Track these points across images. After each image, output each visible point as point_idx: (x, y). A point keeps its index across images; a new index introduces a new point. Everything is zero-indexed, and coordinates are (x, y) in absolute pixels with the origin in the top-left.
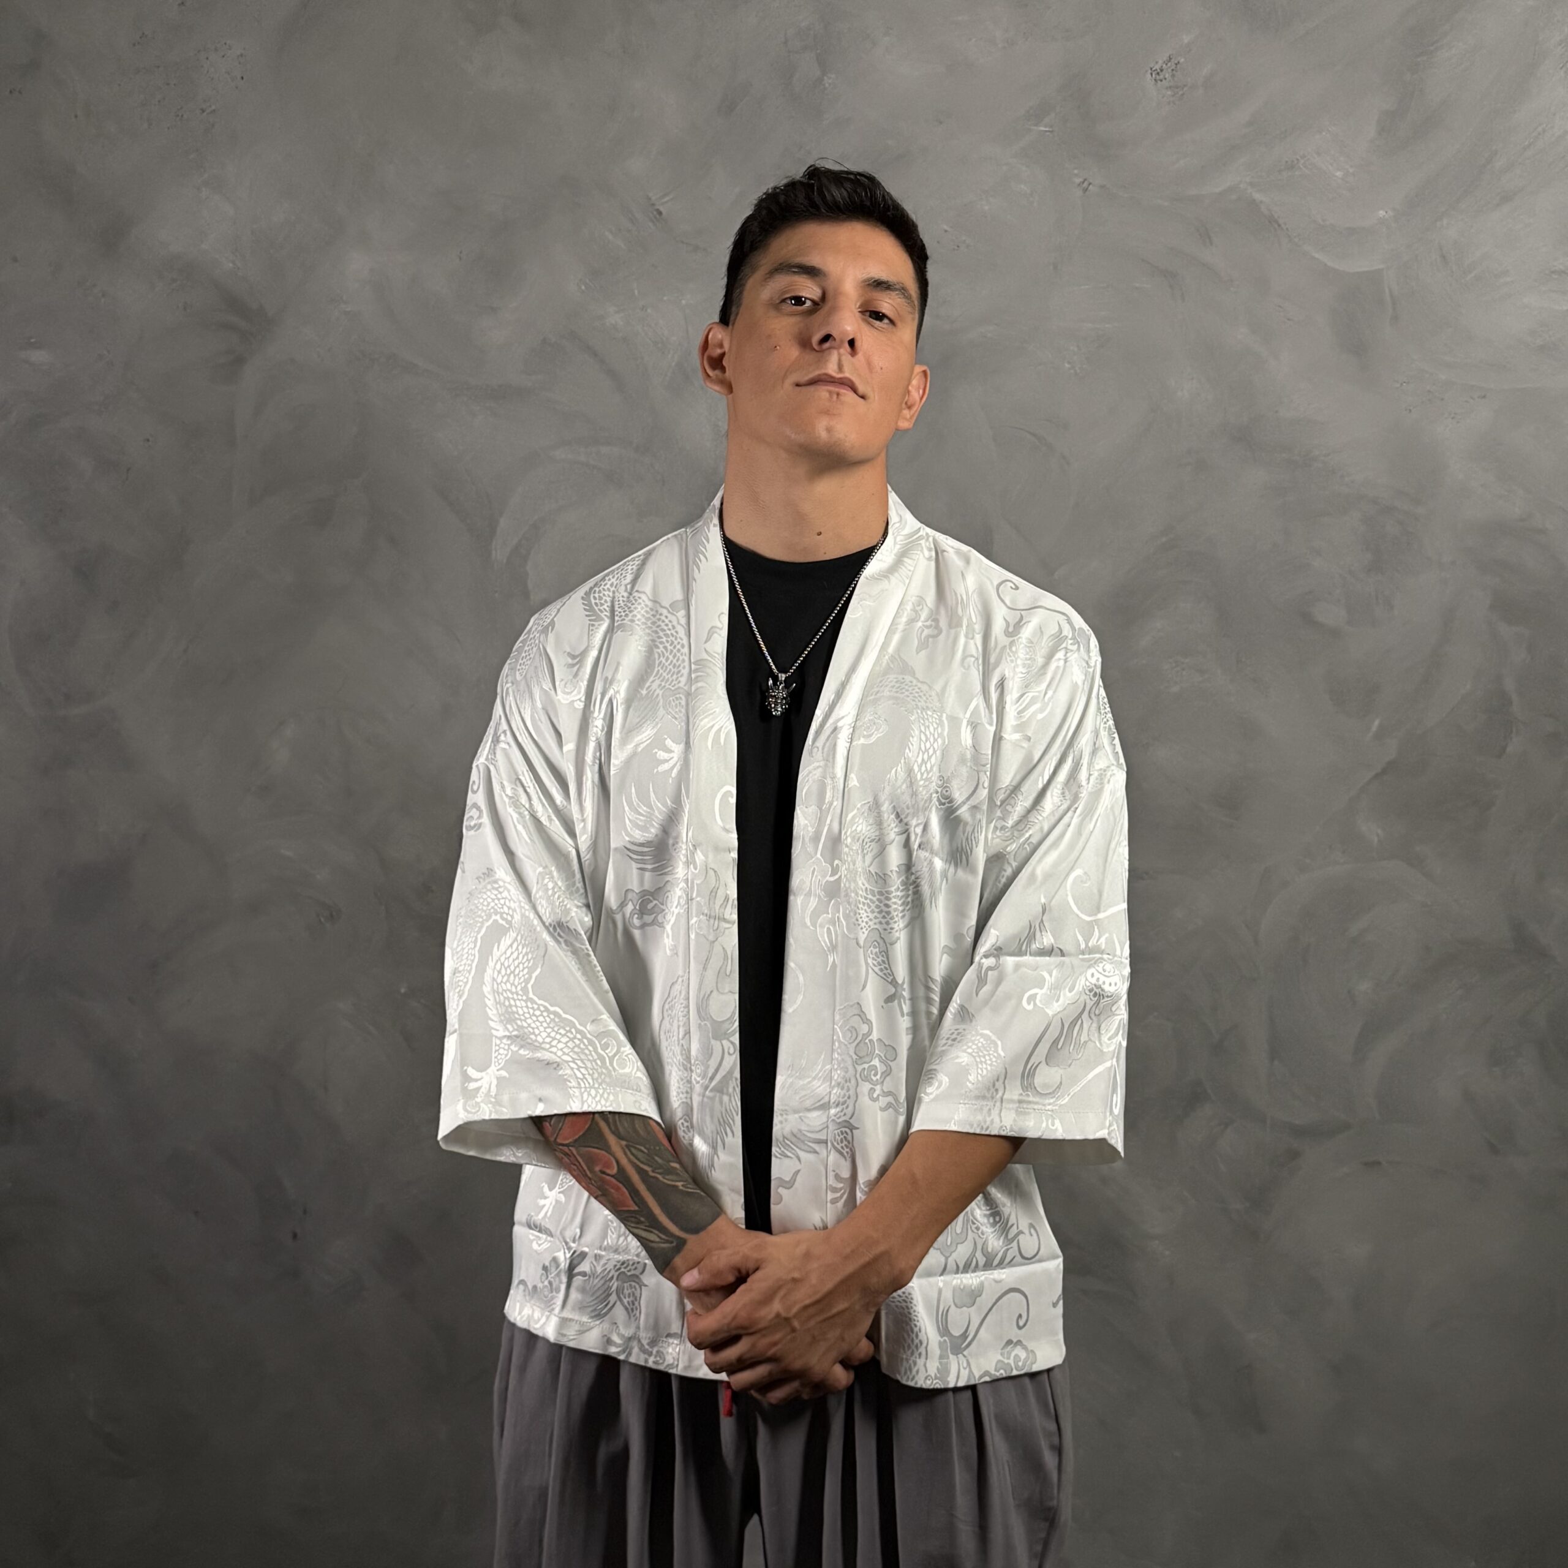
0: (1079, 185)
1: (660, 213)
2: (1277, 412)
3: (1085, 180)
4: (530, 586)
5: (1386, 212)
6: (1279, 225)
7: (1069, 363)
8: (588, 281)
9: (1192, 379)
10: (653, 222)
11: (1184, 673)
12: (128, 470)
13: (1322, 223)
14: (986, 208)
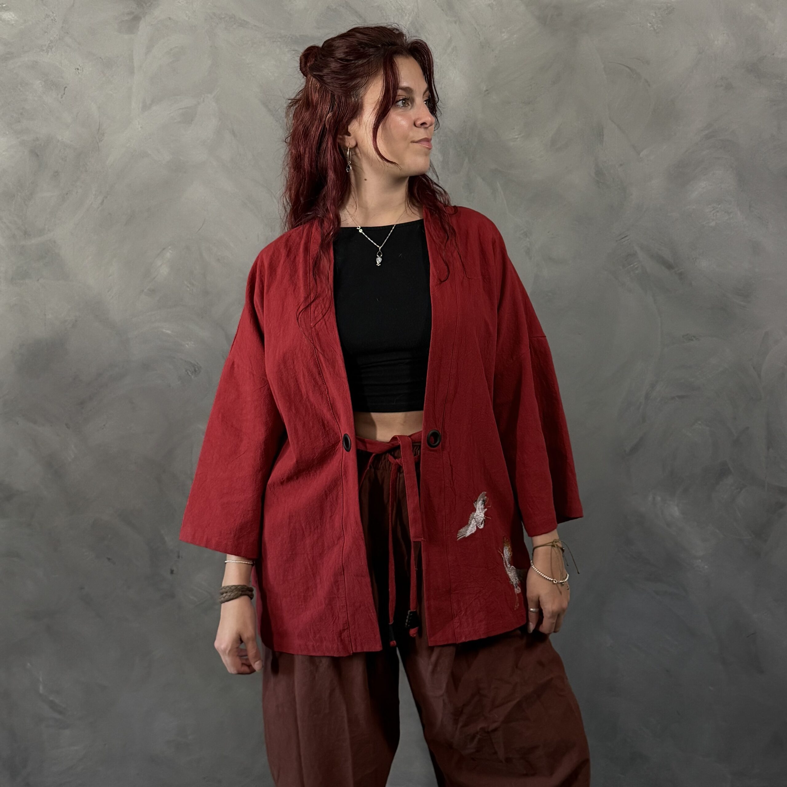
7: (650, 23)
11: (718, 214)
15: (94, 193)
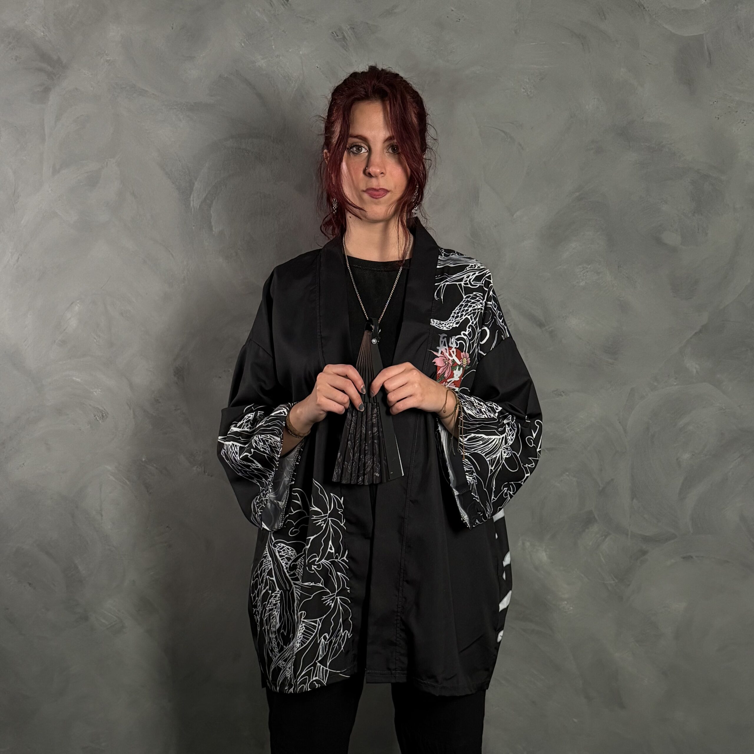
1: (287, 1)
2: (643, 118)
4: (213, 223)
6: (644, 8)
7: (524, 89)
8: (246, 41)
9: (595, 98)
10: (283, 5)
11: (588, 274)
13: (669, 7)
15: (10, 250)
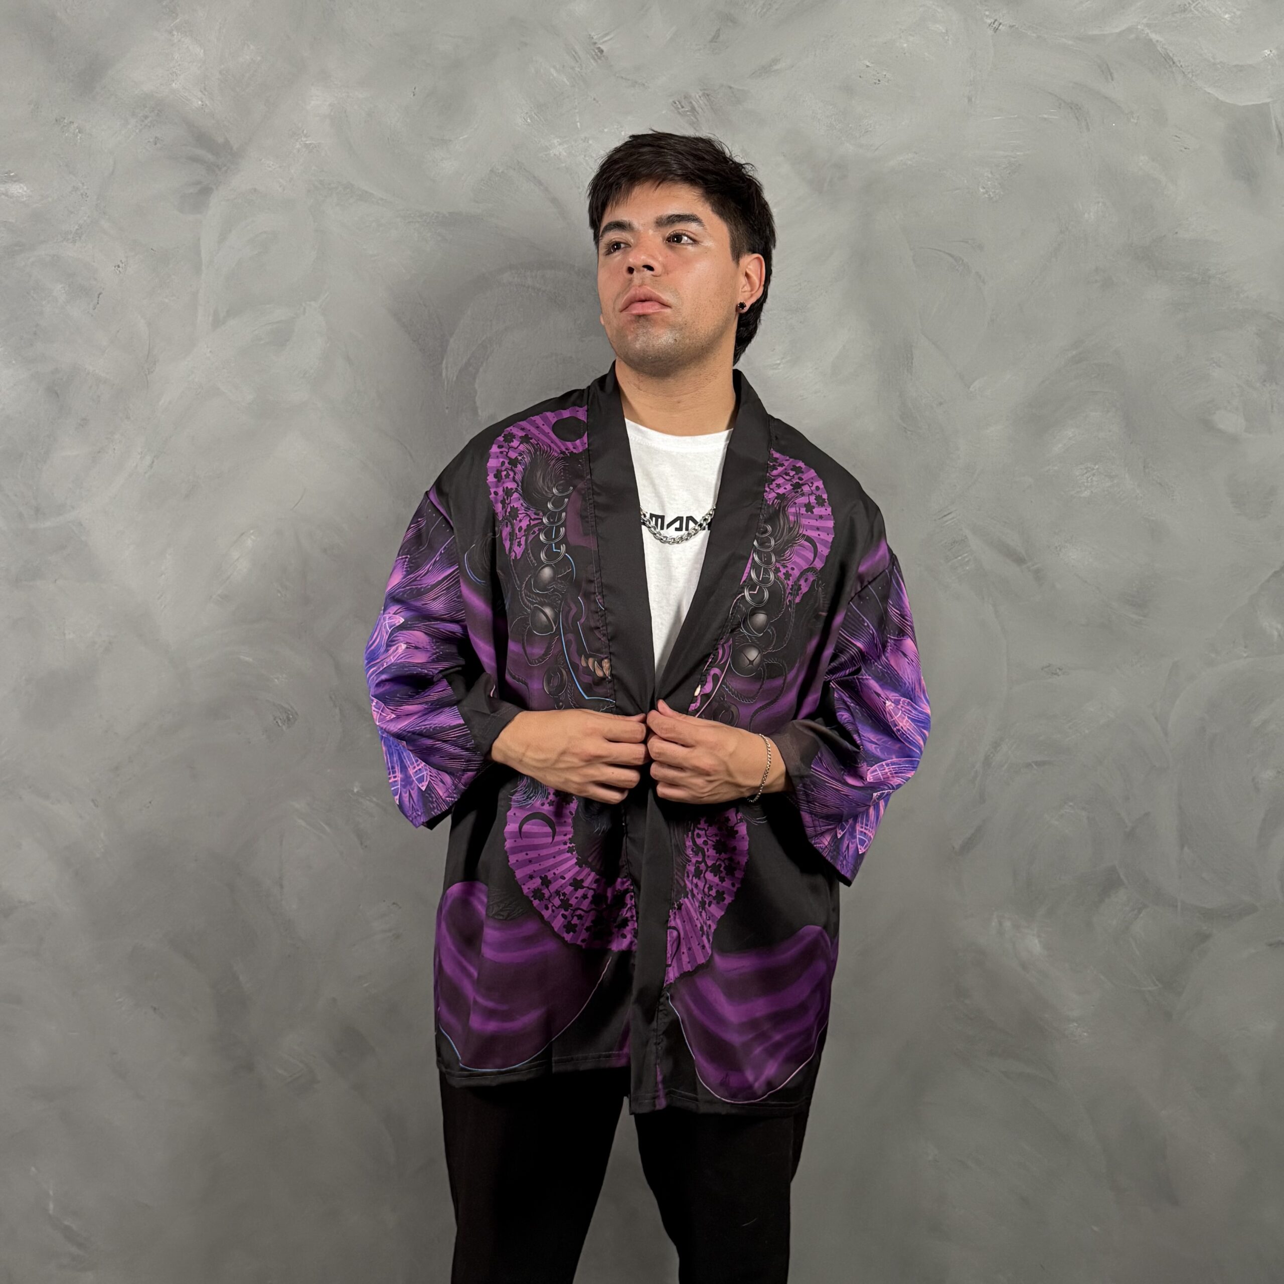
0: (990, 25)
1: (602, 51)
2: (1176, 233)
3: (996, 20)
4: (478, 403)
5: (1271, 51)
6: (1174, 63)
7: (984, 188)
8: (534, 115)
9: (1098, 203)
10: (594, 59)
11: (1094, 478)
12: (100, 294)
13: (1212, 61)
14: (905, 45)
15: (139, 450)
